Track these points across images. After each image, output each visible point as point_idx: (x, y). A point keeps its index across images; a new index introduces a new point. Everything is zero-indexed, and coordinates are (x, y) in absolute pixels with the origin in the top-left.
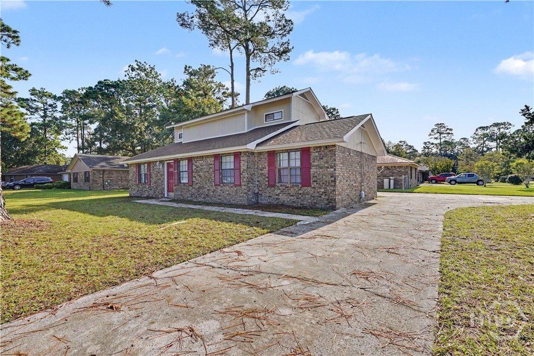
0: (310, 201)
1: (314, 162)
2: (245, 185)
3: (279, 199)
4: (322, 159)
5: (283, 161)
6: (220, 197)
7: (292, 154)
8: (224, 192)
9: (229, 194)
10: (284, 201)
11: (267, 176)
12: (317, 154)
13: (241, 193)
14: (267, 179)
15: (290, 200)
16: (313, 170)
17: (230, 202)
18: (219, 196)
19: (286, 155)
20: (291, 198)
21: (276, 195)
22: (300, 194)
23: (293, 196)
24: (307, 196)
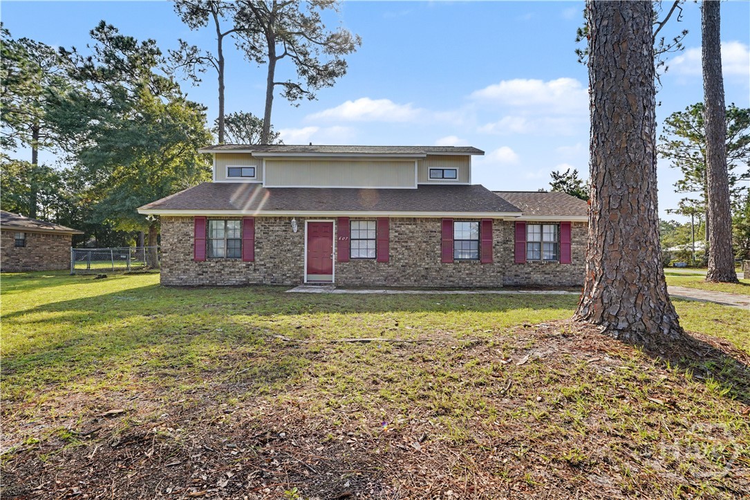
0: (568, 279)
1: (575, 237)
2: (499, 262)
3: (530, 278)
4: (583, 235)
5: (532, 235)
6: (451, 279)
7: (546, 228)
8: (460, 272)
9: (471, 274)
10: (537, 280)
11: (513, 250)
12: (577, 230)
13: (493, 272)
14: (513, 255)
15: (545, 278)
16: (573, 246)
17: (472, 284)
18: (451, 276)
19: (537, 228)
20: (546, 276)
21: (526, 273)
22: (558, 271)
23: (549, 274)
24: (566, 274)
